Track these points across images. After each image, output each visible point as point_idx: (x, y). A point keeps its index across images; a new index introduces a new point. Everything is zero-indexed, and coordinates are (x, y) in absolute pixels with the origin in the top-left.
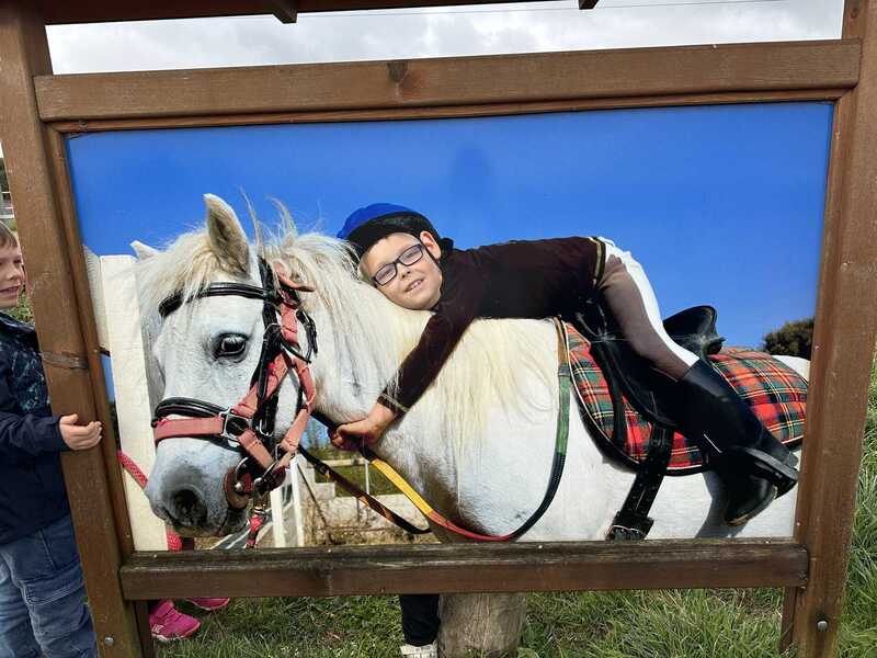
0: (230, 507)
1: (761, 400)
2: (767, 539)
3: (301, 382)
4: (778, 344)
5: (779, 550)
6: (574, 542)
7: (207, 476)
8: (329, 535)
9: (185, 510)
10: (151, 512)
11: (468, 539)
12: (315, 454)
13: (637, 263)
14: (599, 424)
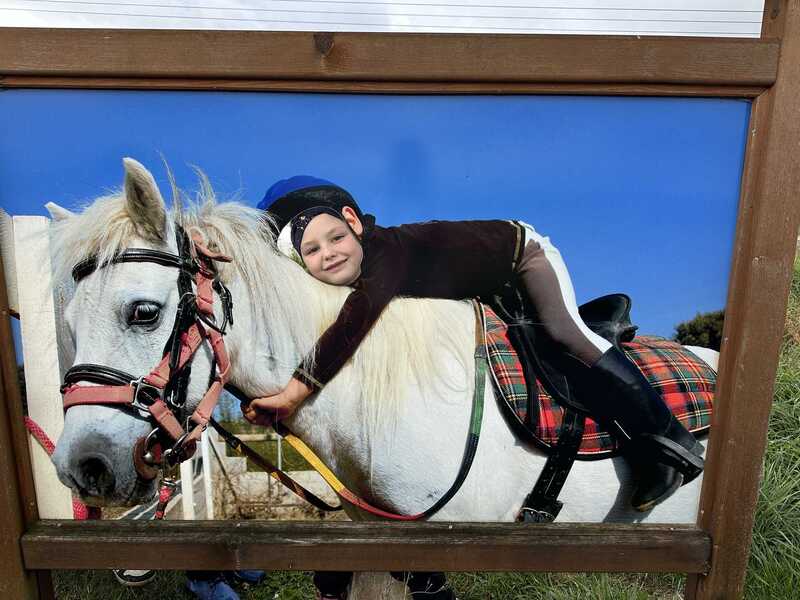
0: (140, 477)
1: (671, 389)
3: (215, 353)
4: (690, 335)
5: (683, 537)
6: (484, 523)
7: (116, 445)
8: (239, 509)
9: (92, 479)
11: (380, 517)
12: (226, 428)
14: (513, 407)
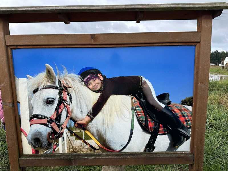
0: (48, 142)
1: (181, 116)
2: (184, 152)
3: (68, 110)
4: (184, 103)
5: (186, 154)
6: (135, 152)
7: (43, 134)
8: (74, 150)
9: (37, 143)
10: (28, 143)
11: (109, 151)
12: (70, 129)
13: (150, 82)
14: (141, 122)
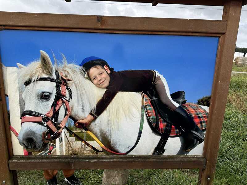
0: (44, 143)
1: (196, 117)
4: (201, 102)
5: (199, 159)
7: (37, 134)
8: (73, 152)
9: (29, 144)
11: (114, 154)
13: (165, 78)
14: (152, 122)
